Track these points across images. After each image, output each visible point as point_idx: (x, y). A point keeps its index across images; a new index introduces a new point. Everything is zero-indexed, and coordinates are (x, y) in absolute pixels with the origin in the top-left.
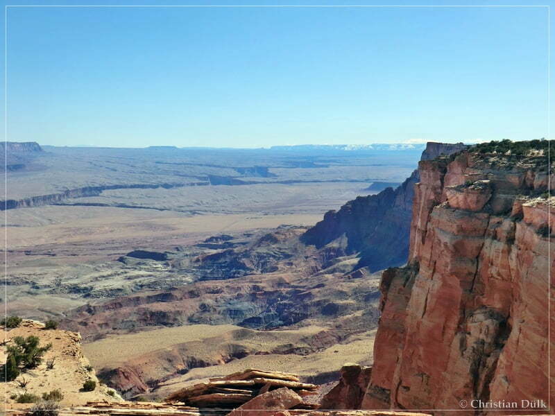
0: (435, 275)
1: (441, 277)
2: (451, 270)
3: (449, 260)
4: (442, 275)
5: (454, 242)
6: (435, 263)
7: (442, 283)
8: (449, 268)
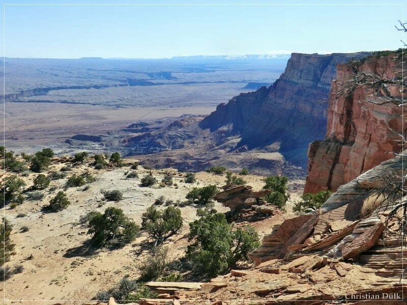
0: (370, 144)
1: (376, 145)
2: (386, 139)
3: (385, 133)
4: (378, 143)
5: (389, 120)
6: (371, 135)
7: (377, 149)
8: (385, 138)
